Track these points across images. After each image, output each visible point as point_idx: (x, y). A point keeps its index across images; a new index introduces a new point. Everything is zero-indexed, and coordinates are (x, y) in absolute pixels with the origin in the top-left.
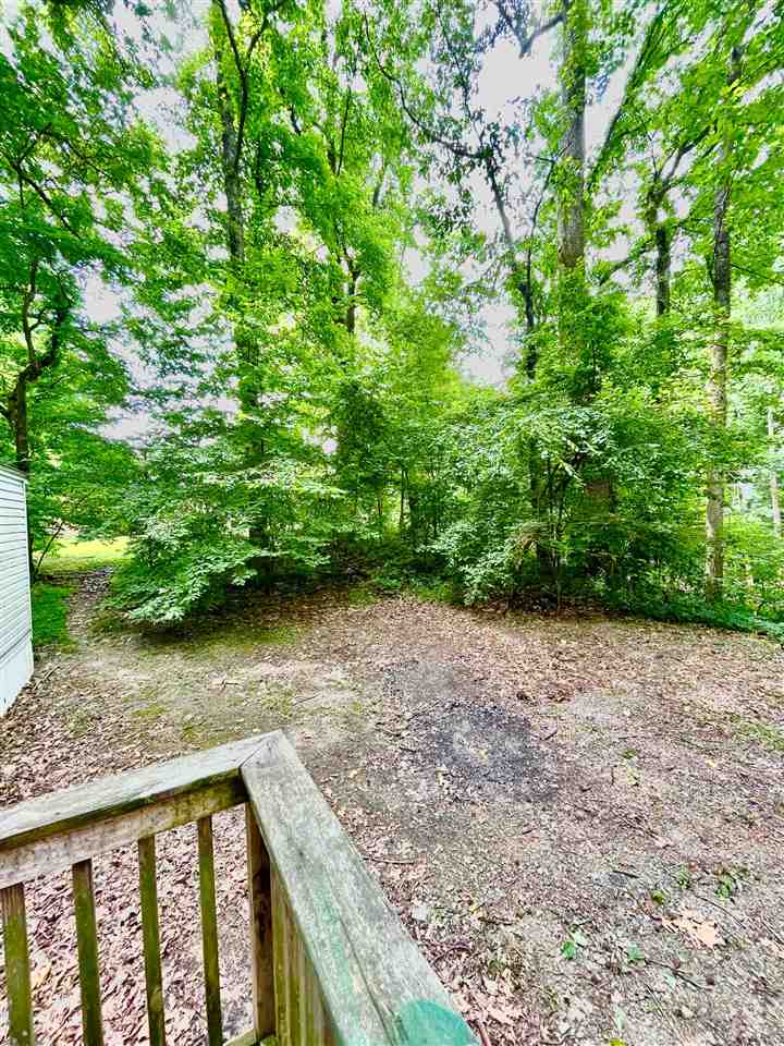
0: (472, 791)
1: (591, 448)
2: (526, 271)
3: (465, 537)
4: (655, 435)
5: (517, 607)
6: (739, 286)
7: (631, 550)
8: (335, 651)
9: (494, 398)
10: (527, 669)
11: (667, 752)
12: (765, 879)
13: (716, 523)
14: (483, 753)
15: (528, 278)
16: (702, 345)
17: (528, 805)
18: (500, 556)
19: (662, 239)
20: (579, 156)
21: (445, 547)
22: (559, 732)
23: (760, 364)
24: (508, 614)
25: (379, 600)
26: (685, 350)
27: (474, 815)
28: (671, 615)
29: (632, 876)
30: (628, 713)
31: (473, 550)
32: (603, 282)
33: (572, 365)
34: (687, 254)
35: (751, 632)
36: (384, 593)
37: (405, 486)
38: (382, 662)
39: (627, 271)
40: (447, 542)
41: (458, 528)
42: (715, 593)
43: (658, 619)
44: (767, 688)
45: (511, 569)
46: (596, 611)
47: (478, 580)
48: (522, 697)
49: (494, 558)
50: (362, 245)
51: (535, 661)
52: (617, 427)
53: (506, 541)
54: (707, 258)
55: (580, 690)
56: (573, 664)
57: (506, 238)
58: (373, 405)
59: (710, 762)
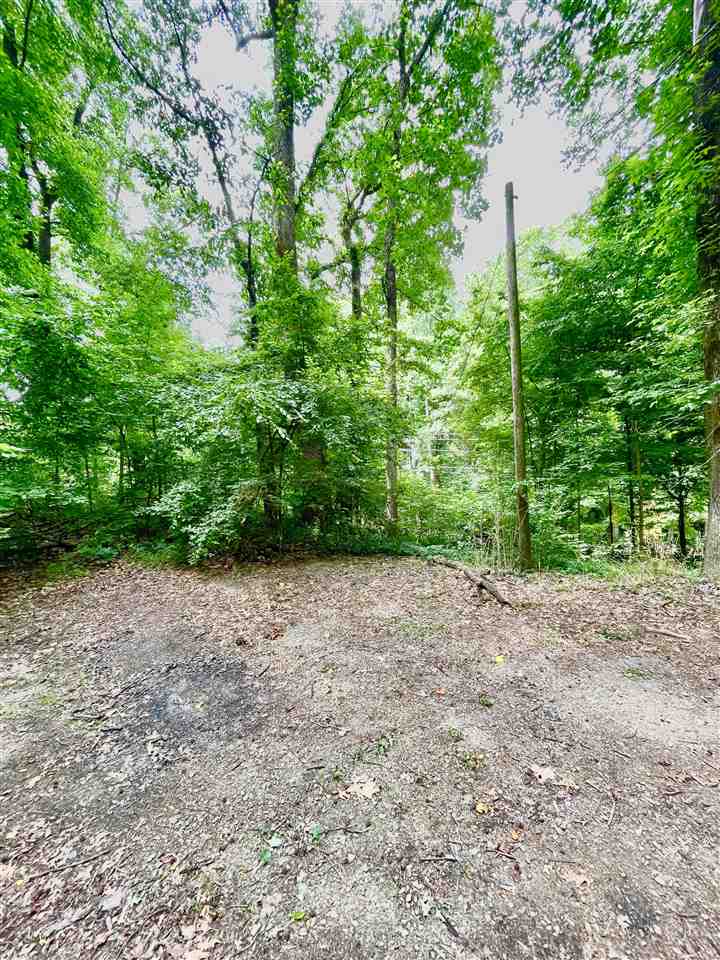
0: (184, 749)
1: (301, 416)
2: (247, 251)
3: (188, 497)
4: (349, 410)
5: (244, 560)
6: (403, 306)
7: (337, 501)
8: (18, 643)
9: (216, 363)
10: (248, 615)
11: (352, 658)
12: (406, 731)
13: (393, 478)
14: (198, 706)
15: (249, 257)
16: (378, 344)
17: (240, 742)
18: (222, 514)
19: (355, 256)
20: (290, 163)
21: (167, 509)
22: (272, 666)
23: (415, 363)
24: (234, 567)
25: (88, 572)
26: (368, 346)
27: (184, 772)
28: (364, 550)
29: (320, 768)
30: (327, 635)
31: (196, 511)
32: (314, 278)
33: (286, 343)
34: (371, 274)
35: (411, 555)
36: (94, 564)
37: (122, 444)
38: (87, 640)
39: (332, 272)
40: (169, 503)
41: (180, 489)
42: (392, 530)
43: (356, 554)
44: (418, 594)
45: (236, 524)
46: (310, 554)
47: (203, 538)
48: (241, 642)
49: (217, 516)
50: (60, 166)
51: (256, 607)
52: (319, 401)
53: (230, 499)
54: (382, 280)
55: (292, 624)
56: (288, 603)
57: (230, 214)
58: (75, 353)
59: (380, 657)
